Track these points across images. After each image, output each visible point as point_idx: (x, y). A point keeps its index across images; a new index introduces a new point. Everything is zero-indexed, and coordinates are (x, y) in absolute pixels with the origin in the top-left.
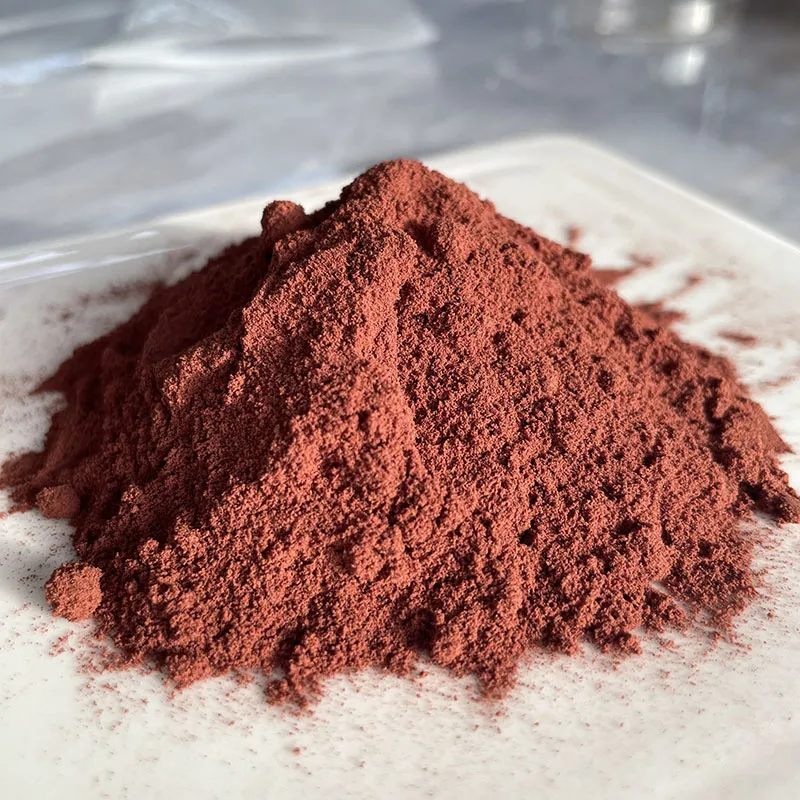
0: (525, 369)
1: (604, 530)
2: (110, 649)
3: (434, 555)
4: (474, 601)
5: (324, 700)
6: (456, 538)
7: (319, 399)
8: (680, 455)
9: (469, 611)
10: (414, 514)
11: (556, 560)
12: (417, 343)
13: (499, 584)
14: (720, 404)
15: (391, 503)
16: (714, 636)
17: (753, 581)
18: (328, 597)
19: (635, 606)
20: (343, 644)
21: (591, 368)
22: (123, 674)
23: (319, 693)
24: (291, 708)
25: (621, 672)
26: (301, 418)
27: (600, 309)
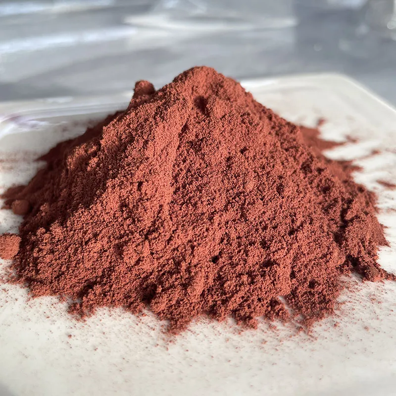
0: (237, 176)
1: (257, 263)
2: (13, 274)
3: (164, 258)
4: (178, 285)
5: (93, 317)
6: (176, 252)
7: (123, 173)
8: (313, 234)
9: (175, 289)
10: (157, 236)
11: (225, 273)
12: (185, 155)
13: (191, 278)
14: (349, 213)
15: (148, 229)
16: (299, 329)
17: (335, 306)
18: (111, 269)
19: (262, 305)
20: (111, 293)
21: (275, 182)
22: (14, 286)
23: (93, 312)
24: (77, 317)
25: (242, 336)
26: (112, 181)
27: (294, 154)
